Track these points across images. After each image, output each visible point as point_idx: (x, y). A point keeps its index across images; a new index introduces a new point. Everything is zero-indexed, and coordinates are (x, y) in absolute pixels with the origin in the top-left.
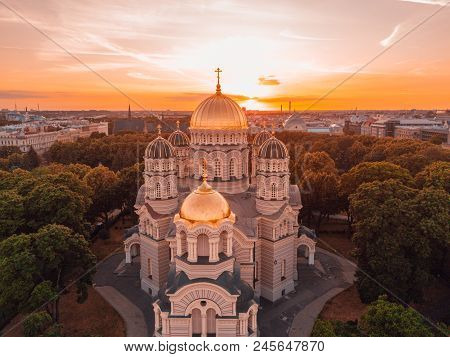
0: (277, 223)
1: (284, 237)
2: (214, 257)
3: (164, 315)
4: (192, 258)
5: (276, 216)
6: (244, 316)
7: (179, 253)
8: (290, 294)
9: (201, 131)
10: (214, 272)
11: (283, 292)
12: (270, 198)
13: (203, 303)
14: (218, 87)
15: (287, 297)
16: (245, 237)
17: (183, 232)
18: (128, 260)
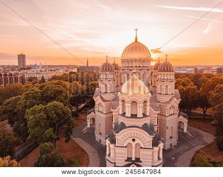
0: (169, 106)
1: (172, 115)
2: (140, 115)
3: (112, 146)
4: (128, 114)
5: (168, 102)
6: (156, 149)
7: (121, 112)
8: (174, 147)
9: (127, 59)
10: (141, 123)
11: (171, 145)
12: (165, 93)
13: (134, 140)
14: (136, 38)
15: (173, 148)
16: (153, 111)
17: (123, 101)
18: (89, 126)
